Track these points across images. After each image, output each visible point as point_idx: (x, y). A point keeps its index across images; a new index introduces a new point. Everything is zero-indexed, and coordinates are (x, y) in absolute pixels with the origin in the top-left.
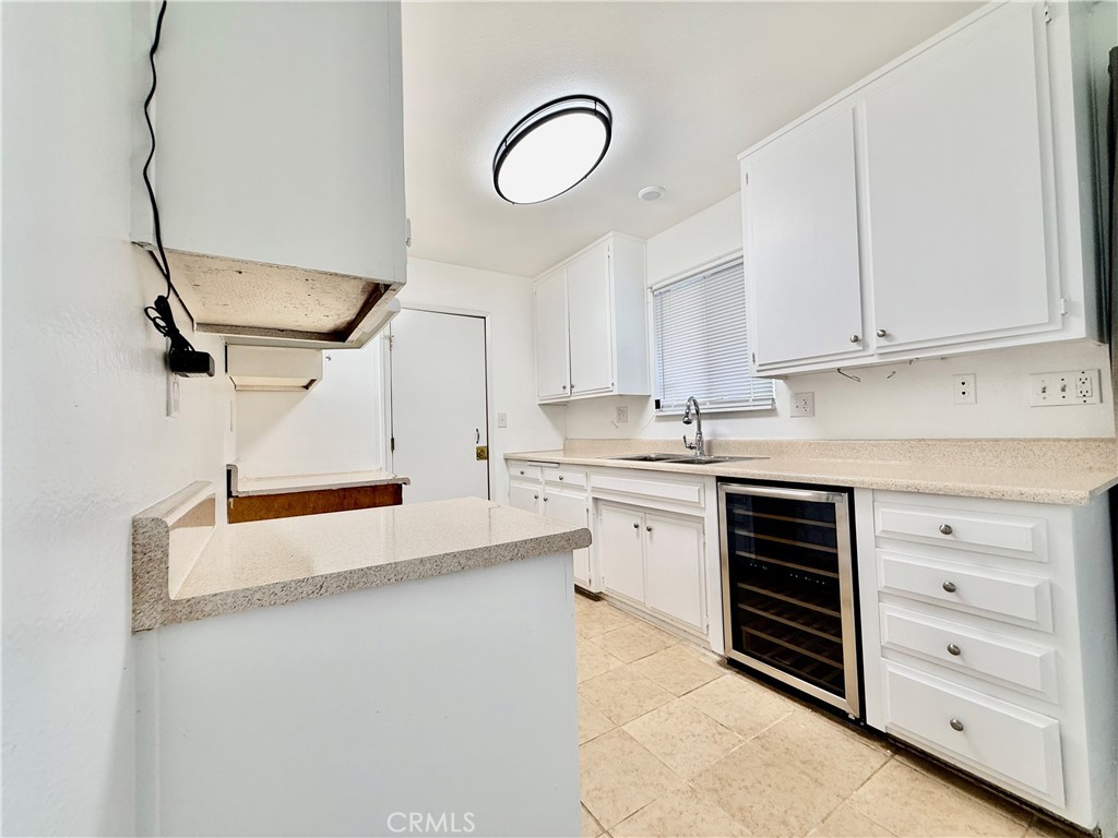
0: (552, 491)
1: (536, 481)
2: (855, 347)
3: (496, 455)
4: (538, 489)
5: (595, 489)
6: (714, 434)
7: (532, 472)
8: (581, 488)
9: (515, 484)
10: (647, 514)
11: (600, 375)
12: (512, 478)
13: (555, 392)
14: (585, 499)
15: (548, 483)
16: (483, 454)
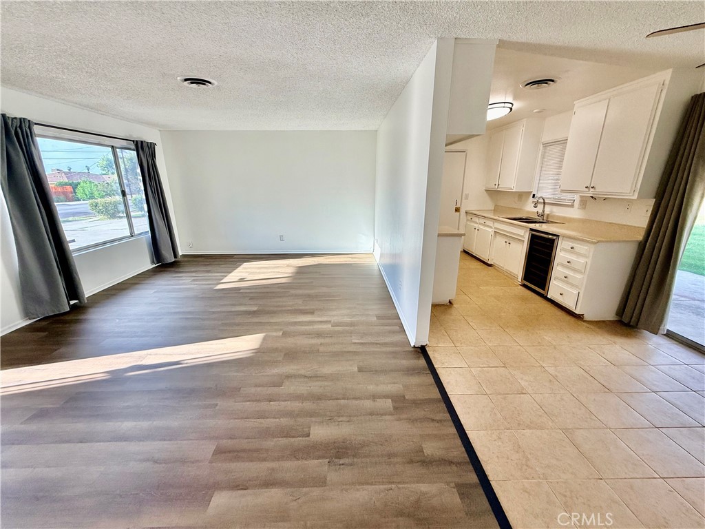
0: (481, 227)
1: (476, 223)
2: (587, 189)
3: (463, 211)
4: (476, 225)
5: (495, 228)
6: (551, 212)
7: (475, 219)
8: (491, 227)
9: (468, 223)
10: (510, 238)
11: (511, 182)
12: (468, 220)
13: (492, 186)
14: (491, 231)
15: (480, 224)
16: (457, 210)
